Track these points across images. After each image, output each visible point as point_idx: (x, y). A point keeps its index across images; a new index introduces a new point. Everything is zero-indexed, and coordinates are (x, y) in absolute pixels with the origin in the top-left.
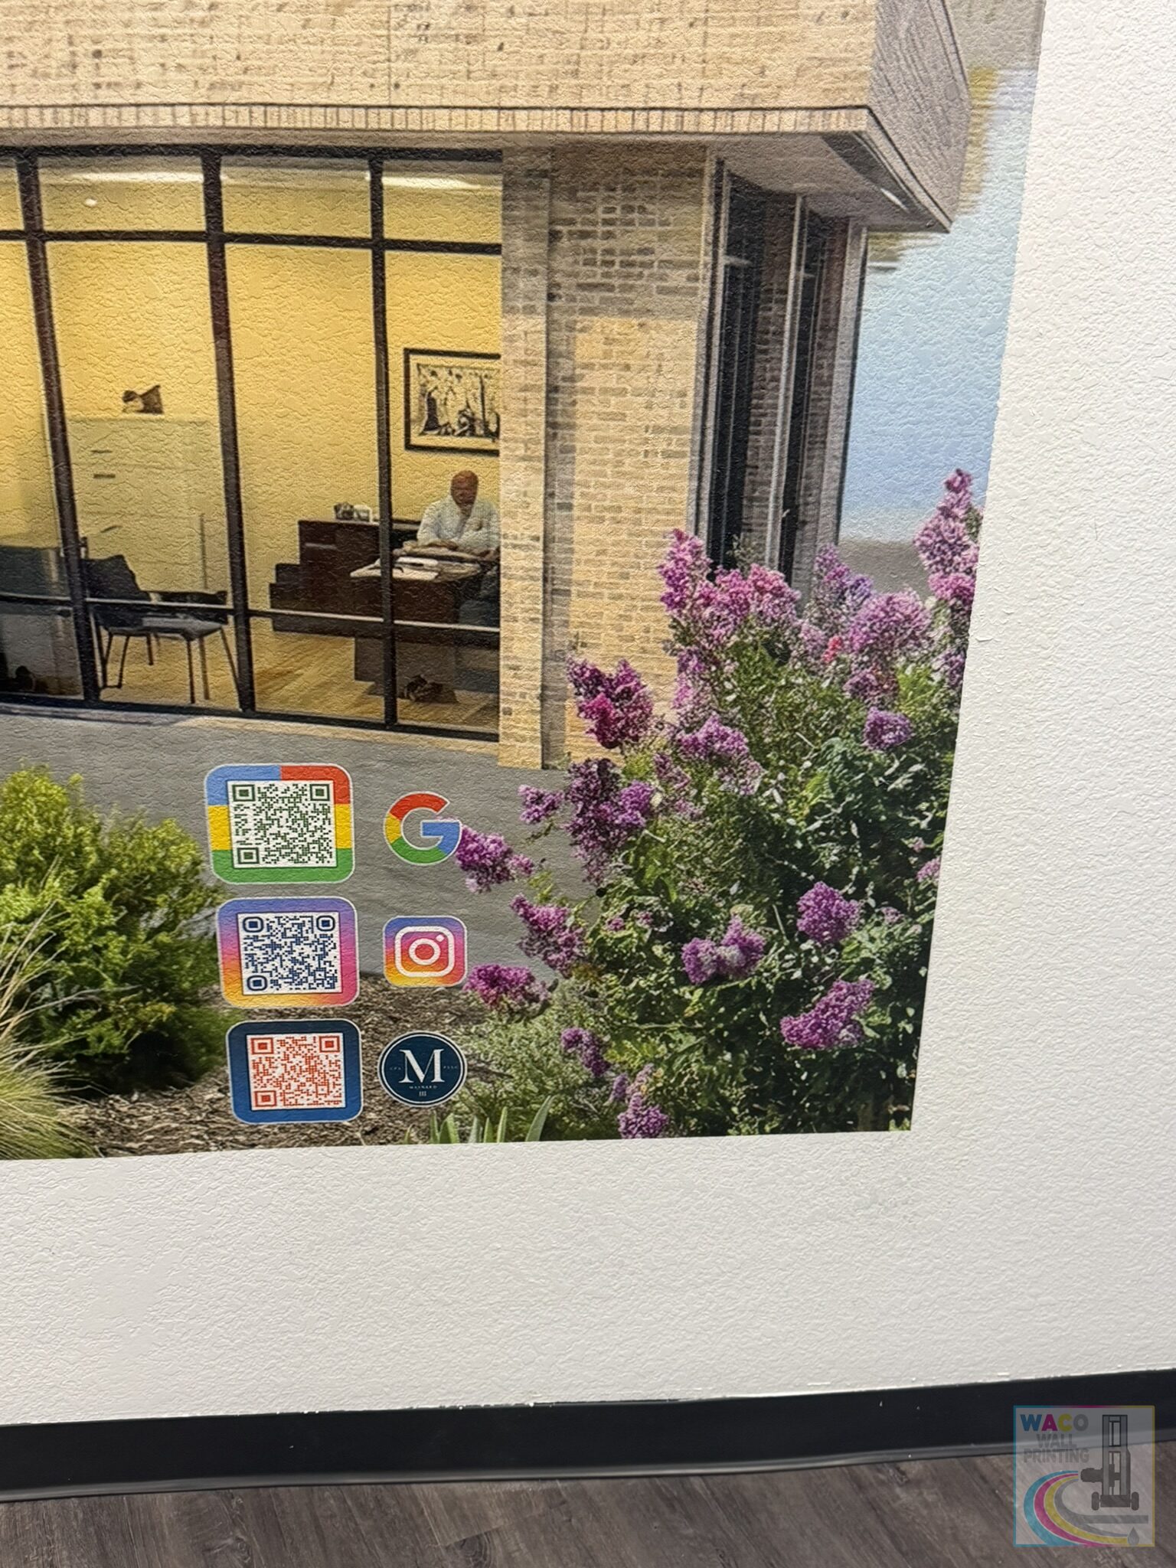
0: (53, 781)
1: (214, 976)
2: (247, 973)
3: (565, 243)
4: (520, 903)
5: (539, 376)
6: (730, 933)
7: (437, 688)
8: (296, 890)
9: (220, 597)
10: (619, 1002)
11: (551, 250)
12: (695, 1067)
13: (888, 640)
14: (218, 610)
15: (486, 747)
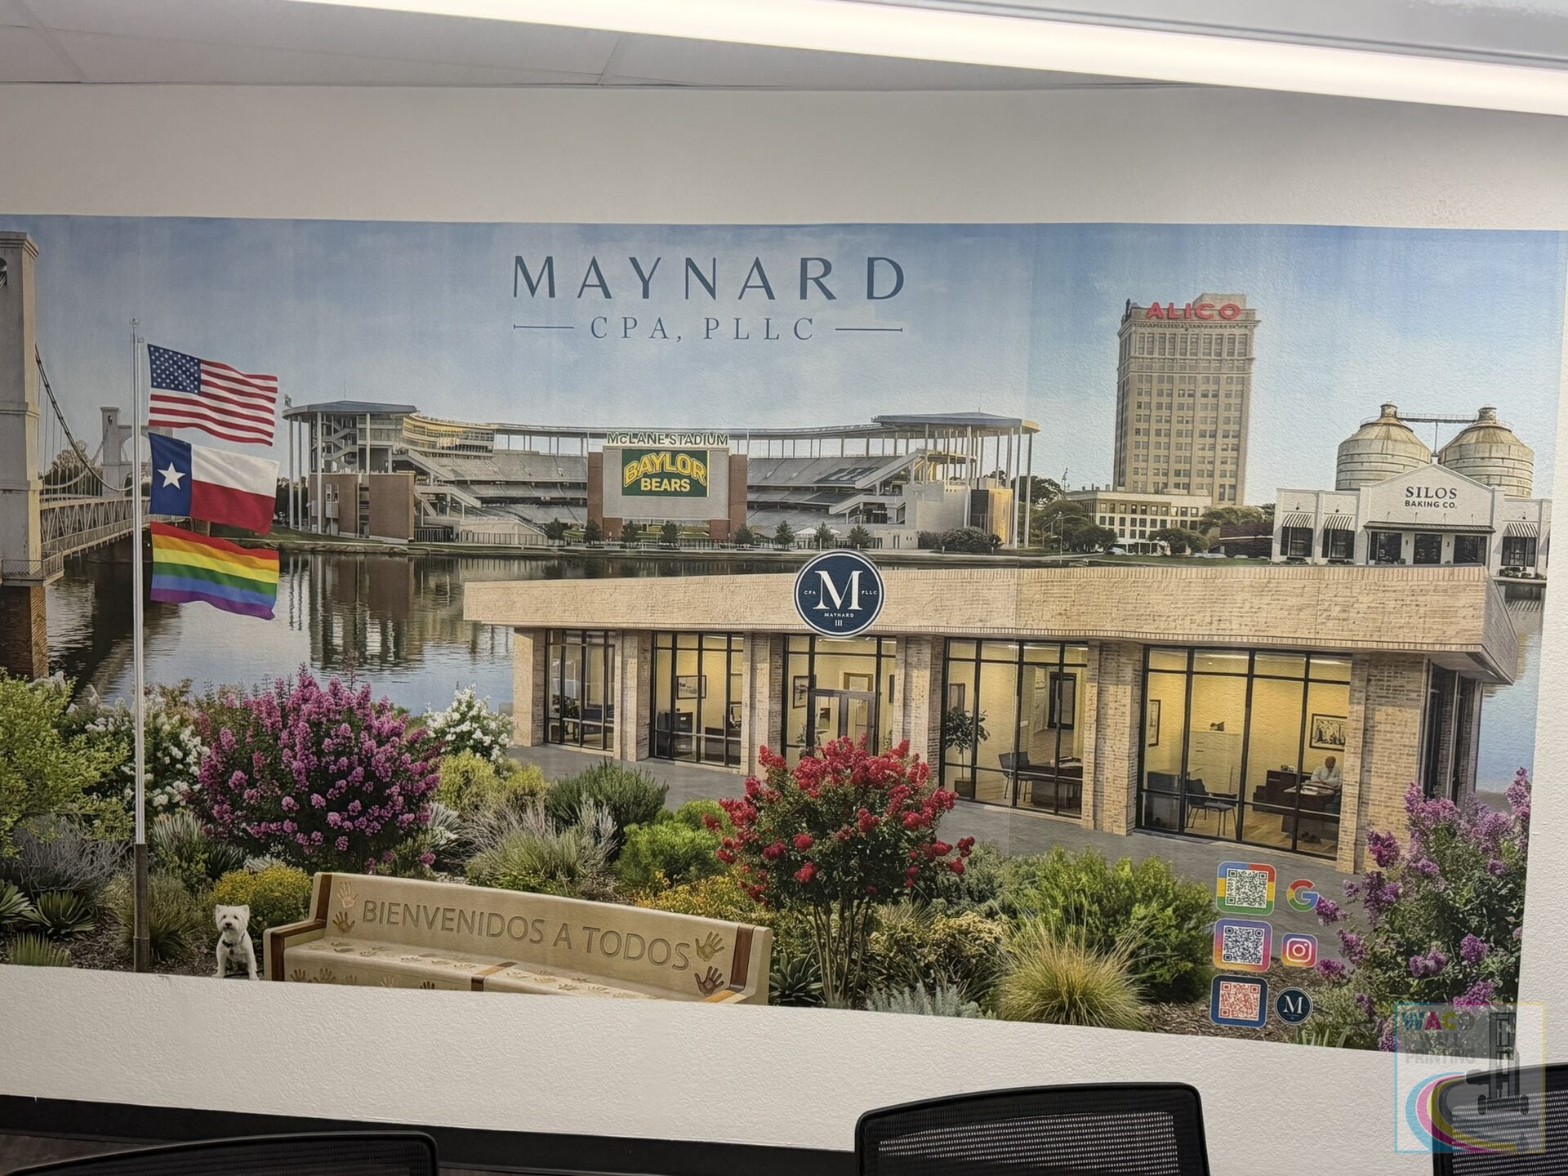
0: (1161, 862)
1: (1211, 953)
2: (1224, 952)
3: (1373, 682)
4: (1341, 932)
5: (1361, 725)
6: (1431, 954)
7: (1314, 837)
8: (1249, 917)
9: (1234, 796)
10: (1381, 982)
11: (1368, 684)
13: (1496, 831)
14: (1234, 801)
15: (1331, 863)
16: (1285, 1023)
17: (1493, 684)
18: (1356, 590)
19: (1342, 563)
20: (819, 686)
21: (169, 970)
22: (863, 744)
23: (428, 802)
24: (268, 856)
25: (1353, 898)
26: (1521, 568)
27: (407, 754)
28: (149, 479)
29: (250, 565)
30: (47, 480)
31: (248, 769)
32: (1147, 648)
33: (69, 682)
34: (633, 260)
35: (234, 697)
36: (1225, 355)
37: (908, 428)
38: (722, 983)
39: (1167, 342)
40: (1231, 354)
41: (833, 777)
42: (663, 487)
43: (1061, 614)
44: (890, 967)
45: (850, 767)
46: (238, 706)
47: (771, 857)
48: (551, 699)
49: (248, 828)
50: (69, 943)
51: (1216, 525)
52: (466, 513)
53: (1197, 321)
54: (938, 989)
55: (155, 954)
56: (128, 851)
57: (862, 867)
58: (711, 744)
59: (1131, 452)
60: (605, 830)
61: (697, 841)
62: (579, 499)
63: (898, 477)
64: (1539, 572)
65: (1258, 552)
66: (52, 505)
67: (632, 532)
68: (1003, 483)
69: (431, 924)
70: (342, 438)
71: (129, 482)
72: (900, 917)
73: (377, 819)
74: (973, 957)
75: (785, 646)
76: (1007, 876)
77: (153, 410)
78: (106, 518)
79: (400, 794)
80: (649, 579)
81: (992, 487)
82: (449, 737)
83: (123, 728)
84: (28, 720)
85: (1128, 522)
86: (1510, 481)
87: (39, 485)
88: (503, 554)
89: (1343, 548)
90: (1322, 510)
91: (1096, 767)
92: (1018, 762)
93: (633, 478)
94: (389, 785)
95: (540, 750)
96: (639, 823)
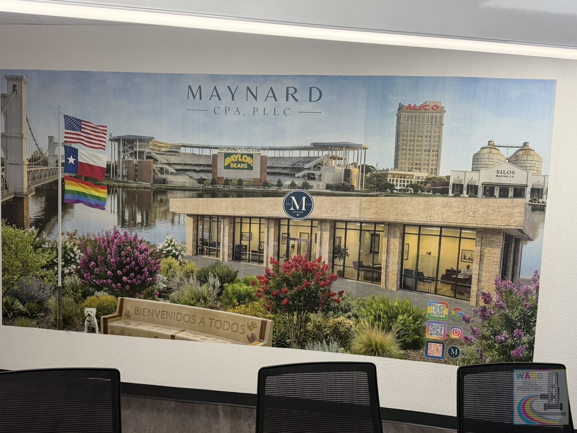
0: (408, 300)
1: (425, 333)
2: (430, 332)
3: (484, 239)
4: (471, 326)
5: (479, 254)
6: (503, 335)
7: (462, 293)
8: (439, 320)
9: (434, 278)
10: (485, 345)
11: (482, 239)
12: (497, 358)
13: (527, 292)
14: (434, 280)
15: (468, 302)
16: (451, 358)
17: (527, 240)
18: (478, 206)
19: (474, 197)
20: (291, 237)
21: (69, 329)
22: (306, 257)
23: (157, 274)
24: (103, 291)
25: (475, 315)
26: (537, 199)
27: (150, 257)
28: (64, 161)
29: (97, 191)
30: (30, 161)
31: (96, 261)
32: (405, 225)
33: (36, 230)
34: (229, 87)
35: (91, 236)
36: (433, 123)
37: (323, 147)
38: (256, 339)
39: (413, 118)
40: (436, 122)
41: (295, 268)
42: (238, 166)
43: (375, 213)
44: (314, 335)
45: (301, 265)
46: (93, 240)
47: (274, 296)
48: (199, 239)
49: (96, 282)
50: (36, 319)
51: (430, 183)
52: (171, 174)
53: (424, 111)
54: (330, 343)
55: (64, 324)
56: (55, 288)
57: (305, 300)
58: (254, 256)
59: (400, 157)
60: (217, 285)
61: (248, 290)
62: (209, 170)
63: (319, 164)
64: (544, 201)
65: (444, 192)
66: (31, 169)
67: (227, 182)
68: (356, 167)
69: (157, 316)
70: (129, 148)
71: (57, 162)
72: (318, 317)
73: (139, 279)
74: (343, 332)
75: (279, 222)
76: (355, 304)
77: (65, 137)
78: (49, 174)
79: (147, 271)
80: (233, 198)
81: (352, 168)
82: (164, 252)
83: (54, 246)
84: (23, 243)
85: (399, 181)
86: (534, 168)
87: (27, 163)
88: (183, 189)
89: (474, 192)
90: (467, 178)
91: (386, 267)
92: (359, 265)
93: (228, 163)
94: (143, 268)
95: (195, 257)
96: (228, 283)
